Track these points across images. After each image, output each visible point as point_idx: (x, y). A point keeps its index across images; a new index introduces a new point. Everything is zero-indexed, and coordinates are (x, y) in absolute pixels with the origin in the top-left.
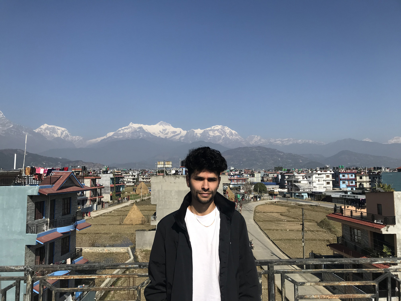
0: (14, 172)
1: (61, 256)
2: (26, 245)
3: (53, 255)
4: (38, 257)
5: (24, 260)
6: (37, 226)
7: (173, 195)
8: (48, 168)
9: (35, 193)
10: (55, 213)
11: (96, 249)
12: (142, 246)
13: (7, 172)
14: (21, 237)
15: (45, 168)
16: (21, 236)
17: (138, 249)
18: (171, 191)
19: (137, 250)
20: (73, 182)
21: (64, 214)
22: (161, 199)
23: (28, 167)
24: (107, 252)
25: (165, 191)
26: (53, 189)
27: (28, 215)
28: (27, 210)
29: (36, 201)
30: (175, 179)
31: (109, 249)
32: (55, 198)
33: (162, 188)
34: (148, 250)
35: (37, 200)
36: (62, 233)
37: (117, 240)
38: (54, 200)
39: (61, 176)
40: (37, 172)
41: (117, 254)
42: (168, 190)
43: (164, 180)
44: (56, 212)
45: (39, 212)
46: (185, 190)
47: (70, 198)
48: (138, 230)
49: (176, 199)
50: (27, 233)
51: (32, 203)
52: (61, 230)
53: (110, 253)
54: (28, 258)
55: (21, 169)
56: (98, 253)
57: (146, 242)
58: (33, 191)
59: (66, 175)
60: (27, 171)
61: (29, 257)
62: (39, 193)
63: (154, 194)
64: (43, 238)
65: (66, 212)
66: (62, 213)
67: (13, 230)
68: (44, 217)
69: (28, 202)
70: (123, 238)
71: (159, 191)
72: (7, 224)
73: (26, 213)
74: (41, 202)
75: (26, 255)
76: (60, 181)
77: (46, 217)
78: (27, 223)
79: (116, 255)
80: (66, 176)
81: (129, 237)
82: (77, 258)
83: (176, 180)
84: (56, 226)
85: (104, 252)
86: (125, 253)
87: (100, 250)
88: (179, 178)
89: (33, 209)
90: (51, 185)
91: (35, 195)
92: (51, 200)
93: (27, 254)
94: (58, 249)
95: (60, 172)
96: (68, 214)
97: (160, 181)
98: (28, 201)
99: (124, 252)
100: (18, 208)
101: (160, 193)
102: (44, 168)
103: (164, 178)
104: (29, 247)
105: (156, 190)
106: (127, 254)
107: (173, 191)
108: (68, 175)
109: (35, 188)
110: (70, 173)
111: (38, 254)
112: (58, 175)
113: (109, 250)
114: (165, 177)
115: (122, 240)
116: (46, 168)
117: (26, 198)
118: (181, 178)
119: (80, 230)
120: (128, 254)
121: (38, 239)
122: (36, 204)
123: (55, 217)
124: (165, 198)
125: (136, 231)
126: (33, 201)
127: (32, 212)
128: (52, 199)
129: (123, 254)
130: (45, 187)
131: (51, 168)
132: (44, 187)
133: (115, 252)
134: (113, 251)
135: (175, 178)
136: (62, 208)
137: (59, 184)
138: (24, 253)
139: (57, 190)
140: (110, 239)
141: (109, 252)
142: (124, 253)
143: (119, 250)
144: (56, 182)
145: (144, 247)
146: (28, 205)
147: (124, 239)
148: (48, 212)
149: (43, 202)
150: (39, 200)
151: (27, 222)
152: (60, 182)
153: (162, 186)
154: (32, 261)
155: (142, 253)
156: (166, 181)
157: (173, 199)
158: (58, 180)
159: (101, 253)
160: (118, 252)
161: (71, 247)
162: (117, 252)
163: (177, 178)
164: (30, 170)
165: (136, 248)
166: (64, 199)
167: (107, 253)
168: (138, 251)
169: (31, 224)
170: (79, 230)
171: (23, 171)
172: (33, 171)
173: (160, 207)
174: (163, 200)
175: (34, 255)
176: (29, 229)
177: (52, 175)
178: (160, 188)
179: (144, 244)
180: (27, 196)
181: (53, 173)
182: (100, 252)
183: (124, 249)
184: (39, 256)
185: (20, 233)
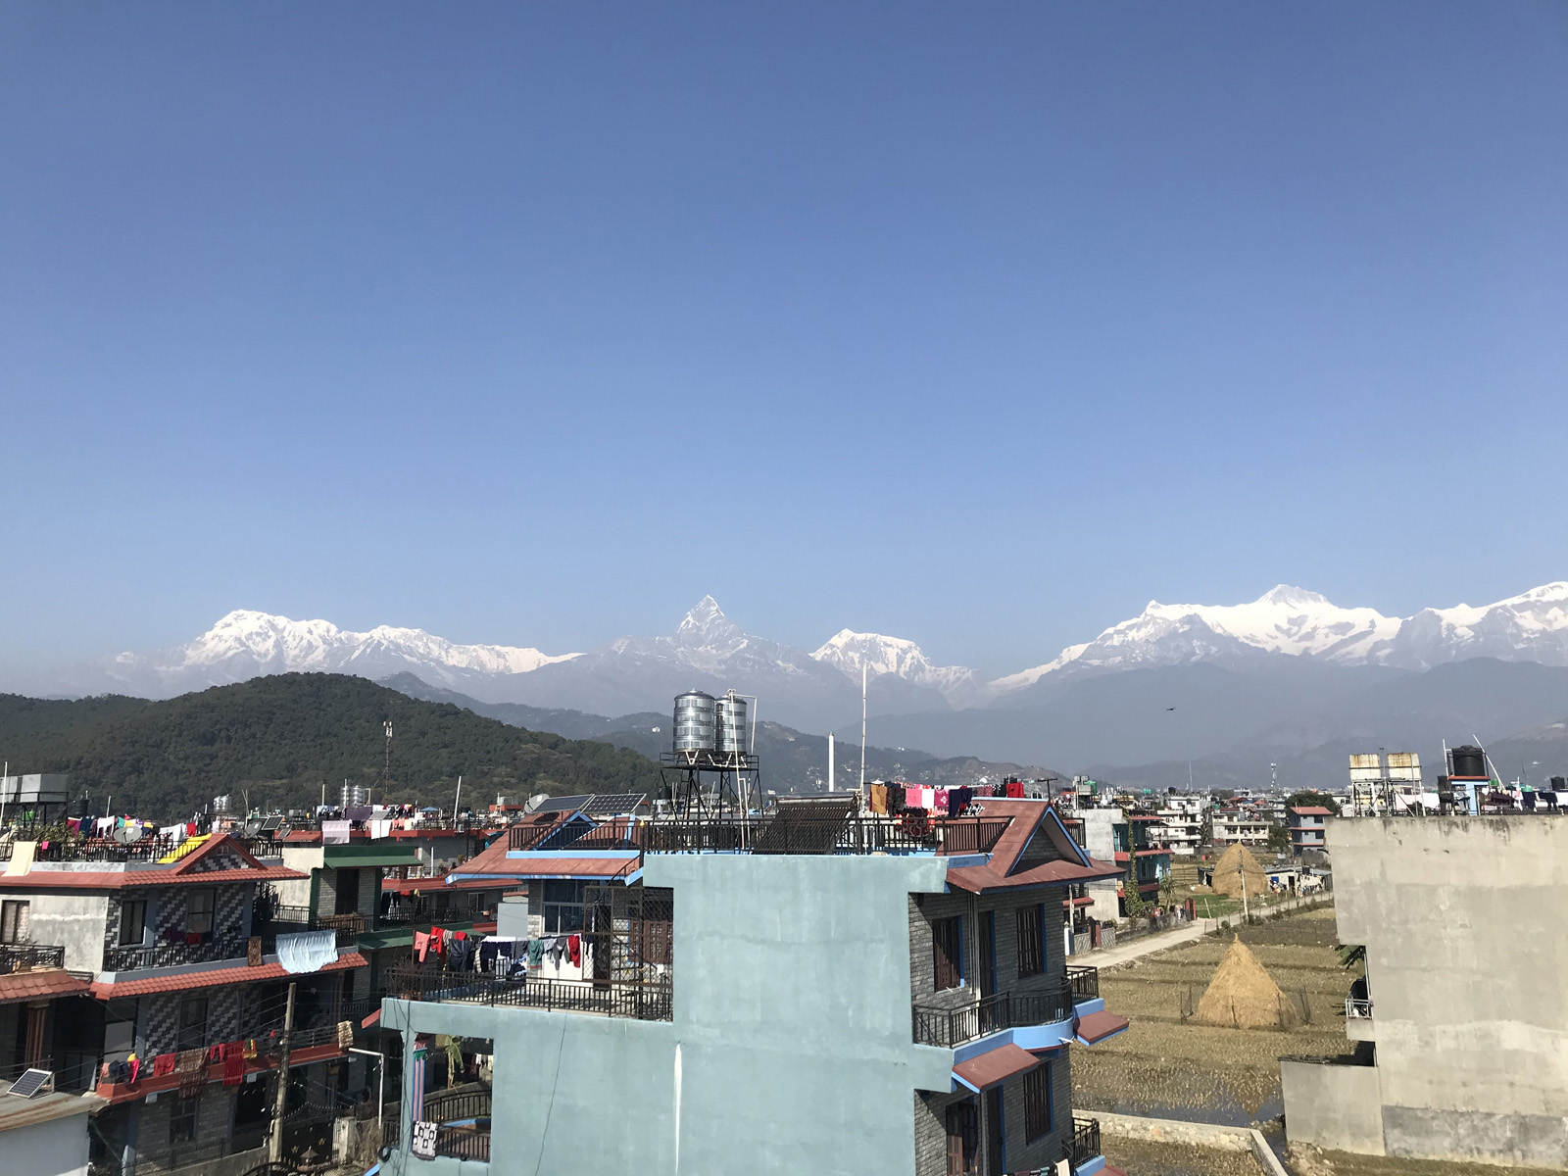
0: (833, 800)
1: (1027, 1144)
2: (916, 1090)
3: (1001, 1139)
4: (956, 1143)
5: (913, 1146)
6: (951, 1018)
7: (1443, 908)
8: (947, 788)
9: (936, 886)
10: (998, 965)
11: (1112, 1120)
12: (1318, 1134)
13: (810, 801)
14: (895, 1056)
15: (936, 787)
16: (897, 1052)
17: (1301, 1144)
18: (1432, 890)
19: (1294, 1148)
20: (1050, 844)
21: (1024, 974)
22: (1384, 925)
23: (878, 782)
24: (1161, 1140)
25: (1399, 888)
26: (990, 871)
27: (913, 969)
28: (912, 951)
29: (936, 917)
30: (1447, 834)
31: (1168, 1129)
32: (992, 904)
33: (1383, 874)
34: (1345, 1153)
35: (938, 912)
36: (1035, 1053)
37: (1189, 1089)
38: (990, 914)
39: (1011, 818)
40: (909, 804)
41: (1209, 1154)
42: (1416, 885)
43: (1389, 838)
44: (999, 962)
45: (947, 957)
46: (1503, 886)
47: (1040, 906)
48: (1291, 1058)
49: (1462, 926)
50: (915, 1041)
51: (923, 923)
52: (1031, 1038)
53: (1176, 1146)
54: (926, 1142)
55: (855, 793)
56: (1123, 1138)
57: (1332, 1115)
58: (925, 877)
59: (1028, 813)
60: (876, 799)
61: (926, 1137)
62: (948, 884)
63: (1351, 901)
64: (973, 1067)
65: (1029, 964)
66: (1019, 966)
67: (868, 1025)
68: (962, 981)
69: (911, 921)
70: (1212, 1082)
71: (1369, 886)
72: (843, 1000)
73: (909, 962)
74: (949, 921)
75: (917, 1132)
76: (1012, 838)
77: (968, 982)
78: (915, 1002)
79: (1205, 1157)
80: (1028, 817)
81: (1236, 1079)
82: (1084, 1162)
83: (1451, 837)
84: (1009, 1020)
85: (1148, 1137)
86: (1240, 1154)
87: (1128, 1126)
88: (1465, 827)
89: (928, 949)
90: (983, 854)
91: (934, 891)
92: (979, 914)
93: (923, 1124)
94: (1015, 1115)
95: (1005, 803)
96: (1036, 972)
97: (1372, 843)
98: (912, 916)
99: (1233, 1147)
100: (881, 941)
101: (1380, 898)
102: (933, 788)
103: (1391, 829)
104: (924, 1095)
105: (1358, 882)
106: (1250, 1160)
107: (1441, 891)
108: (1036, 814)
109: (933, 865)
110: (1043, 807)
111: (956, 1131)
112: (996, 815)
113: (1166, 1133)
114: (1395, 825)
115: (1213, 1093)
116: (940, 787)
117: (904, 903)
118: (1475, 828)
119: (1092, 1041)
120: (1260, 1162)
121: (959, 1068)
122: (936, 927)
123: (998, 981)
124: (1405, 922)
125: (1280, 1059)
126: (925, 915)
127: (924, 958)
128: (981, 910)
129: (1235, 1158)
130: (966, 862)
131: (958, 787)
132: (961, 863)
133: (1193, 1144)
134: (1187, 1140)
135: (1446, 828)
136: (1017, 949)
137: (1008, 849)
138: (911, 1119)
139: (1006, 876)
140: (1158, 1084)
141: (1170, 1140)
142: (1238, 1155)
143: (1213, 1139)
144: (995, 841)
145: (1324, 1134)
146: (913, 929)
147: (1218, 1088)
148: (974, 958)
149: (957, 918)
150: (944, 913)
151: (914, 998)
152: (1011, 845)
153: (1382, 864)
154: (939, 1156)
155: (1321, 1162)
156: (1400, 842)
157: (1445, 928)
158: (1001, 833)
159: (1136, 1143)
160: (1206, 1143)
161: (1056, 1111)
162: (1203, 1146)
163: (1458, 832)
164: (887, 795)
165: (1289, 1139)
166: (1020, 911)
167: (1162, 1144)
168: (1301, 1154)
169: (926, 1004)
170: (1088, 1044)
171: (861, 799)
172: (895, 798)
173: (1384, 961)
174: (1393, 927)
175: (942, 1132)
176: (922, 1029)
177: (974, 812)
178: (1376, 875)
179: (1325, 1123)
180: (906, 896)
181: (977, 806)
182: (1132, 1135)
183: (1234, 1137)
184: (960, 1139)
185: (893, 1040)
